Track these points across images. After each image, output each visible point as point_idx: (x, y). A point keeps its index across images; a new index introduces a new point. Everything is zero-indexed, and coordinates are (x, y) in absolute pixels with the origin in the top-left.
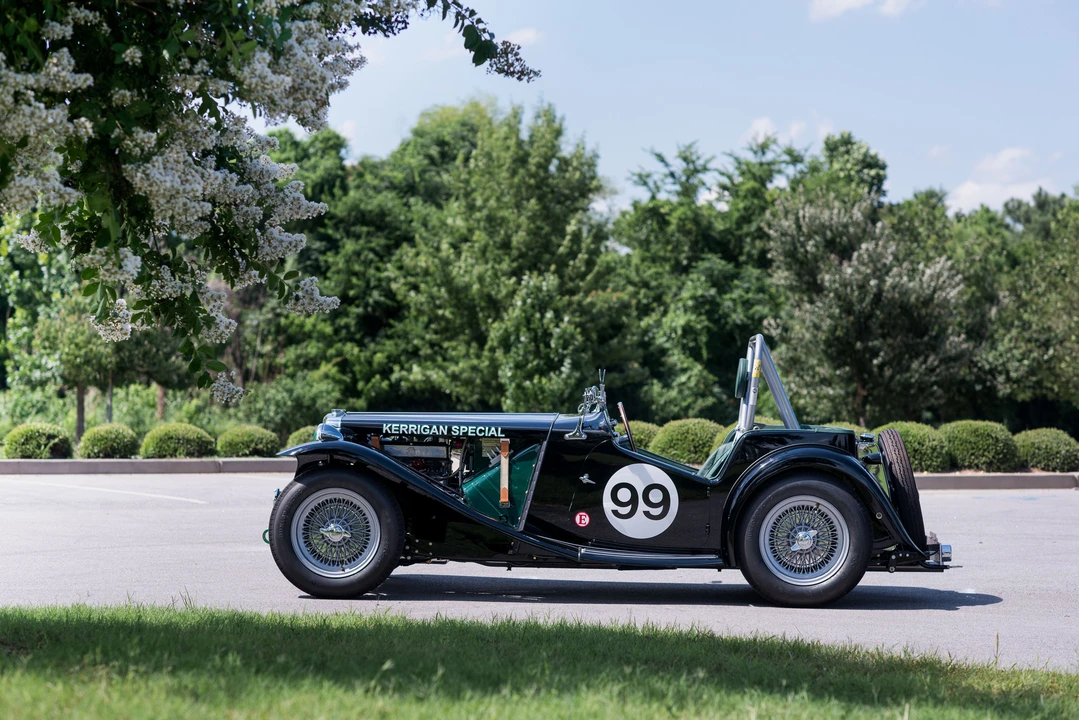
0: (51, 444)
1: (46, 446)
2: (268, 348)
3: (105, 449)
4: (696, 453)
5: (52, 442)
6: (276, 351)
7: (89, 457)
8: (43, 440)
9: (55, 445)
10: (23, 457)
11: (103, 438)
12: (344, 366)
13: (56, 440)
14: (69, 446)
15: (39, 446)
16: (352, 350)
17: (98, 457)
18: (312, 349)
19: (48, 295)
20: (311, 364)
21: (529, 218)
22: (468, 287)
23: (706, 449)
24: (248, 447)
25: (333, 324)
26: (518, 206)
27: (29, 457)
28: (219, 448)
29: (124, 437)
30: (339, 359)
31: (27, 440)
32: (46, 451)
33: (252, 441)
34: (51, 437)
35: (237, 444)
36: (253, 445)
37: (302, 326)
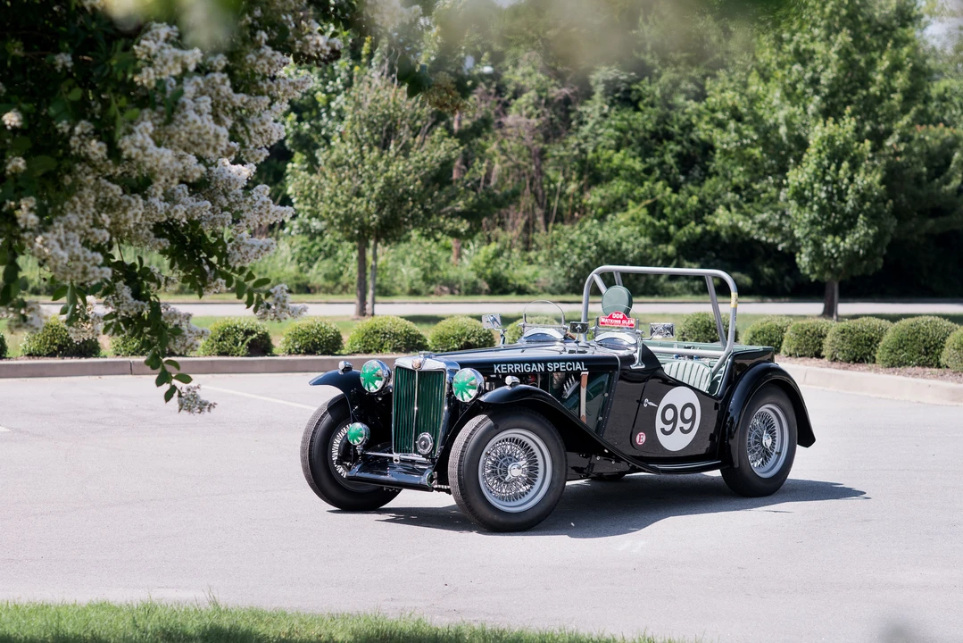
0: (248, 340)
1: (243, 342)
2: (572, 187)
3: (307, 344)
4: (927, 354)
5: (250, 338)
6: (581, 191)
7: (290, 353)
8: (240, 337)
9: (252, 340)
10: (220, 354)
11: (305, 333)
12: (655, 209)
13: (255, 336)
14: (269, 341)
15: (236, 343)
16: (662, 191)
17: (299, 353)
18: (618, 187)
19: (327, 139)
20: (617, 205)
21: (839, 53)
22: (776, 126)
23: (937, 351)
24: (460, 340)
25: (644, 161)
26: (827, 40)
27: (226, 354)
28: (429, 342)
29: (326, 332)
30: (649, 201)
31: (223, 335)
32: (243, 348)
33: (464, 334)
34: (248, 333)
35: (447, 338)
36: (465, 339)
37: (609, 160)
